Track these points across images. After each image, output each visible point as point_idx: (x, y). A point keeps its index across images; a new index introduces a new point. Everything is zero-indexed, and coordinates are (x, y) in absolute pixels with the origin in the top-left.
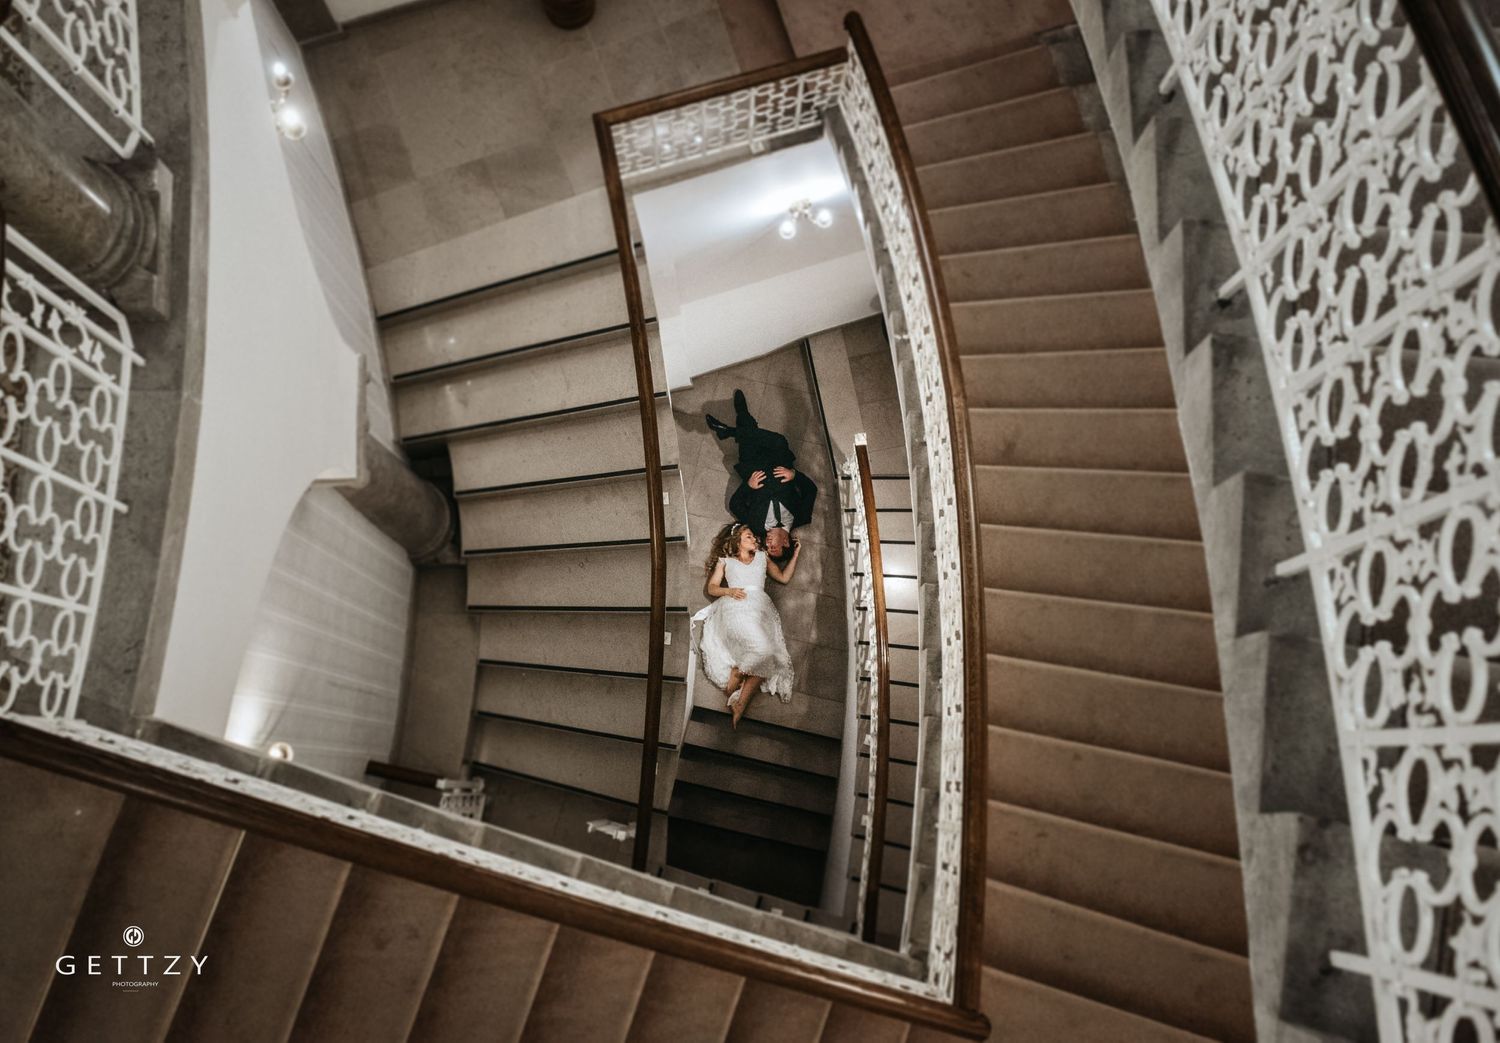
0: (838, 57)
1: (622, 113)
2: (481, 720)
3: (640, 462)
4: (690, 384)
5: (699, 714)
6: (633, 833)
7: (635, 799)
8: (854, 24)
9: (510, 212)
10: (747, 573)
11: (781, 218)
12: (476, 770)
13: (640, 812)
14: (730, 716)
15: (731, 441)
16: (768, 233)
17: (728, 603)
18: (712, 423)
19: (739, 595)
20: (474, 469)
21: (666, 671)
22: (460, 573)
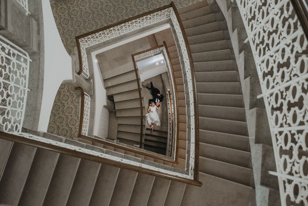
0: (163, 46)
1: (135, 54)
2: (119, 132)
3: (138, 97)
4: (144, 81)
5: (147, 129)
6: (140, 146)
7: (140, 141)
8: (164, 42)
9: (120, 65)
10: (153, 108)
11: (156, 62)
12: (118, 138)
13: (140, 143)
14: (152, 129)
15: (150, 90)
16: (154, 64)
17: (151, 113)
18: (147, 87)
19: (152, 112)
20: (117, 99)
21: (143, 125)
22: (115, 112)
